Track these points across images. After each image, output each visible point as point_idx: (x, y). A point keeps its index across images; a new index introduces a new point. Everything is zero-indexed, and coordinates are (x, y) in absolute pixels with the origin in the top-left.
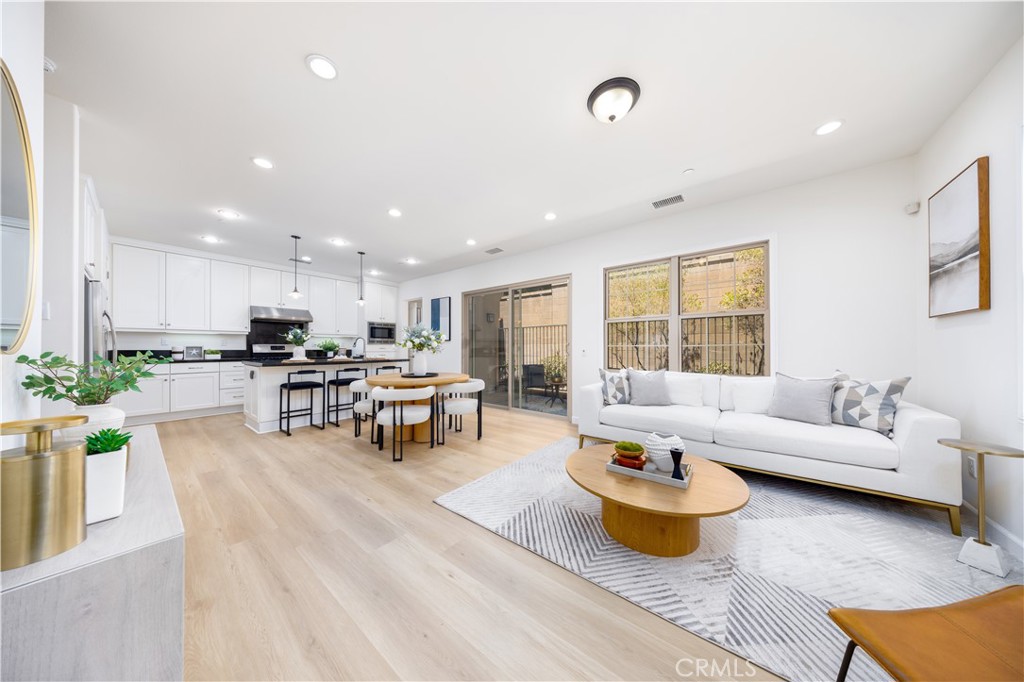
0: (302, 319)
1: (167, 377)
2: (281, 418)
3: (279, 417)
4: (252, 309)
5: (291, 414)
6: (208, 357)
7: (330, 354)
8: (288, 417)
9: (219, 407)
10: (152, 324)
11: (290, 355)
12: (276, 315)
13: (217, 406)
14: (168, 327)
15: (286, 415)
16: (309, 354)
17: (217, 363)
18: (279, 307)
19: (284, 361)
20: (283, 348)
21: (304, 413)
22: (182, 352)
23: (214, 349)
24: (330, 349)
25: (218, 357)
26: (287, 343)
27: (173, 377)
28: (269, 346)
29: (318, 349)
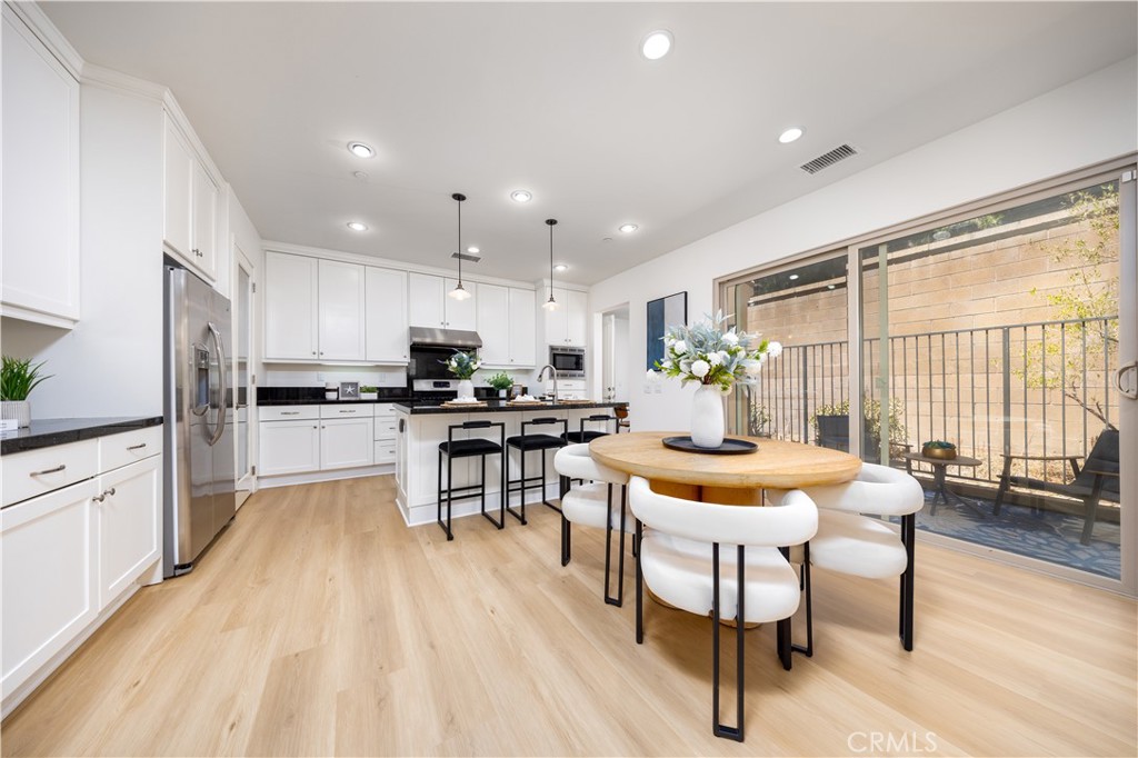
0: (470, 343)
1: (316, 423)
2: (440, 501)
3: (437, 500)
4: (413, 331)
5: (453, 495)
6: (364, 396)
7: (503, 393)
8: (450, 500)
9: (374, 466)
10: (302, 354)
11: (454, 394)
12: (440, 339)
13: (371, 463)
14: (321, 357)
15: (447, 496)
16: (477, 392)
17: (371, 405)
18: (442, 327)
19: (446, 405)
20: (447, 385)
21: (472, 492)
22: (337, 390)
23: (369, 385)
24: (503, 386)
25: (374, 396)
26: (452, 376)
27: (323, 423)
28: (432, 381)
29: (488, 385)
